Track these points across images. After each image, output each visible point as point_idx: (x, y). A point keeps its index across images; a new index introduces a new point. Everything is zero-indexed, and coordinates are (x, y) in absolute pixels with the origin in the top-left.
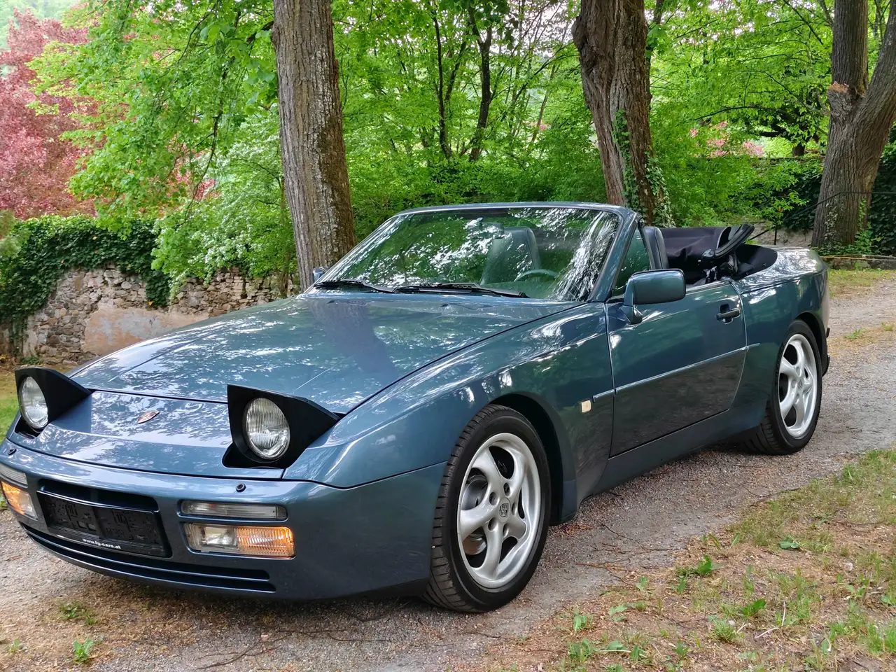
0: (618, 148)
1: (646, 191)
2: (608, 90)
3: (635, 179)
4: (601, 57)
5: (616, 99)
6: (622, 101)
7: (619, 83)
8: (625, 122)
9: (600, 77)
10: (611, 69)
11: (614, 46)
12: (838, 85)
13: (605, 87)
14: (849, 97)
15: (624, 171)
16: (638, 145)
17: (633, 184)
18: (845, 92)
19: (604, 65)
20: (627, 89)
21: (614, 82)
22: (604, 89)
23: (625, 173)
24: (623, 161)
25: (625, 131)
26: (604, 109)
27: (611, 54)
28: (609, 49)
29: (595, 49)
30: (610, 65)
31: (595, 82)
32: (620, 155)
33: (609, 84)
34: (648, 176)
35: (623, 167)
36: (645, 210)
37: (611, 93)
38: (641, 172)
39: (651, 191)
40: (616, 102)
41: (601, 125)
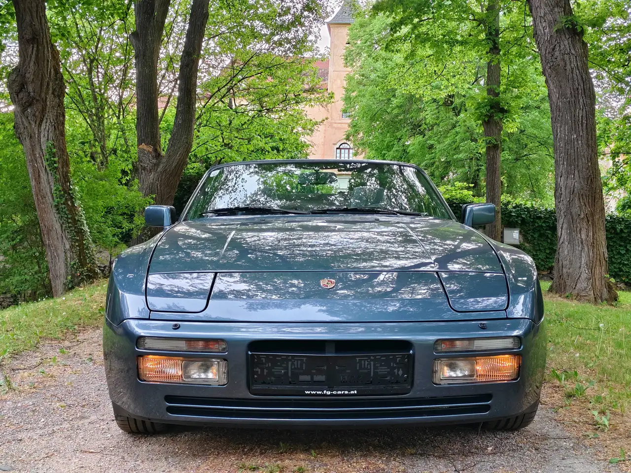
0: (48, 169)
1: (69, 203)
2: (40, 125)
3: (63, 193)
4: (37, 100)
5: (46, 133)
6: (51, 135)
7: (49, 122)
8: (54, 150)
9: (34, 115)
10: (43, 111)
11: (47, 93)
12: (145, 146)
13: (37, 123)
14: (154, 154)
15: (52, 187)
16: (63, 168)
17: (61, 197)
18: (151, 150)
19: (38, 107)
20: (55, 127)
21: (45, 121)
22: (37, 125)
23: (54, 188)
24: (51, 179)
25: (54, 157)
26: (36, 140)
27: (44, 99)
28: (43, 95)
29: (32, 94)
30: (43, 107)
31: (29, 118)
32: (50, 175)
33: (41, 121)
34: (71, 192)
35: (52, 184)
36: (69, 216)
37: (42, 128)
38: (66, 188)
39: (73, 203)
40: (46, 135)
41: (33, 151)
